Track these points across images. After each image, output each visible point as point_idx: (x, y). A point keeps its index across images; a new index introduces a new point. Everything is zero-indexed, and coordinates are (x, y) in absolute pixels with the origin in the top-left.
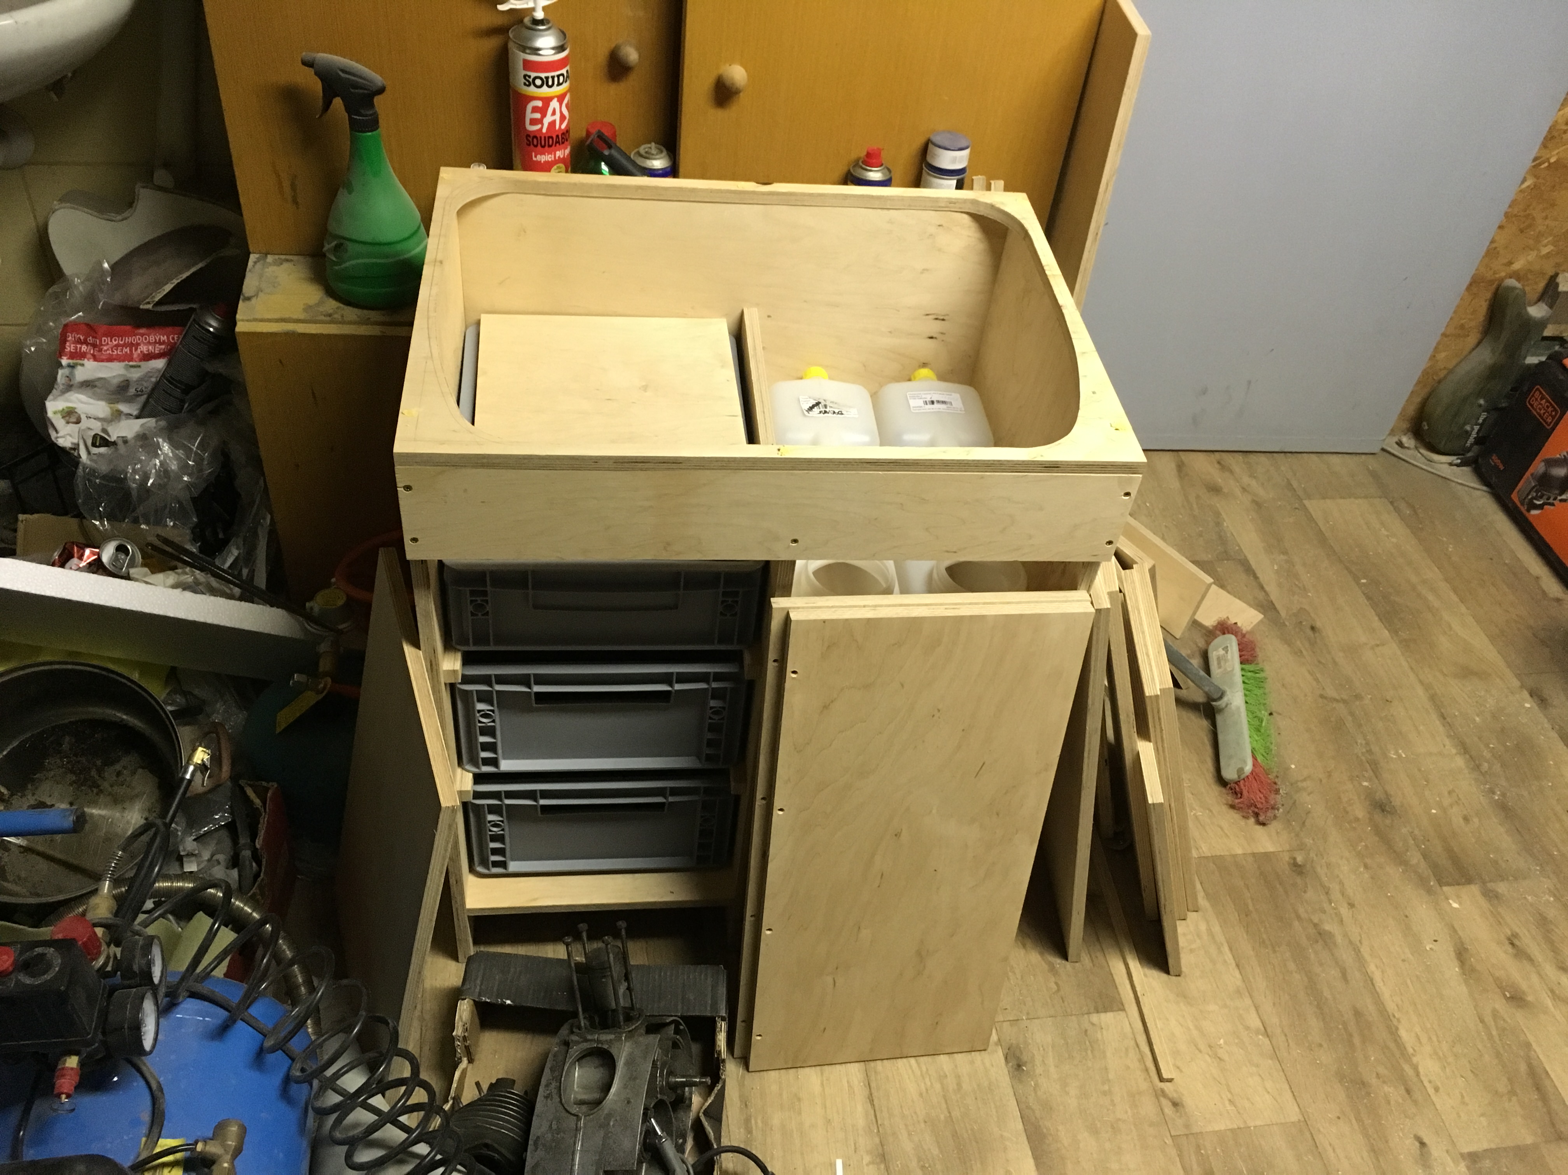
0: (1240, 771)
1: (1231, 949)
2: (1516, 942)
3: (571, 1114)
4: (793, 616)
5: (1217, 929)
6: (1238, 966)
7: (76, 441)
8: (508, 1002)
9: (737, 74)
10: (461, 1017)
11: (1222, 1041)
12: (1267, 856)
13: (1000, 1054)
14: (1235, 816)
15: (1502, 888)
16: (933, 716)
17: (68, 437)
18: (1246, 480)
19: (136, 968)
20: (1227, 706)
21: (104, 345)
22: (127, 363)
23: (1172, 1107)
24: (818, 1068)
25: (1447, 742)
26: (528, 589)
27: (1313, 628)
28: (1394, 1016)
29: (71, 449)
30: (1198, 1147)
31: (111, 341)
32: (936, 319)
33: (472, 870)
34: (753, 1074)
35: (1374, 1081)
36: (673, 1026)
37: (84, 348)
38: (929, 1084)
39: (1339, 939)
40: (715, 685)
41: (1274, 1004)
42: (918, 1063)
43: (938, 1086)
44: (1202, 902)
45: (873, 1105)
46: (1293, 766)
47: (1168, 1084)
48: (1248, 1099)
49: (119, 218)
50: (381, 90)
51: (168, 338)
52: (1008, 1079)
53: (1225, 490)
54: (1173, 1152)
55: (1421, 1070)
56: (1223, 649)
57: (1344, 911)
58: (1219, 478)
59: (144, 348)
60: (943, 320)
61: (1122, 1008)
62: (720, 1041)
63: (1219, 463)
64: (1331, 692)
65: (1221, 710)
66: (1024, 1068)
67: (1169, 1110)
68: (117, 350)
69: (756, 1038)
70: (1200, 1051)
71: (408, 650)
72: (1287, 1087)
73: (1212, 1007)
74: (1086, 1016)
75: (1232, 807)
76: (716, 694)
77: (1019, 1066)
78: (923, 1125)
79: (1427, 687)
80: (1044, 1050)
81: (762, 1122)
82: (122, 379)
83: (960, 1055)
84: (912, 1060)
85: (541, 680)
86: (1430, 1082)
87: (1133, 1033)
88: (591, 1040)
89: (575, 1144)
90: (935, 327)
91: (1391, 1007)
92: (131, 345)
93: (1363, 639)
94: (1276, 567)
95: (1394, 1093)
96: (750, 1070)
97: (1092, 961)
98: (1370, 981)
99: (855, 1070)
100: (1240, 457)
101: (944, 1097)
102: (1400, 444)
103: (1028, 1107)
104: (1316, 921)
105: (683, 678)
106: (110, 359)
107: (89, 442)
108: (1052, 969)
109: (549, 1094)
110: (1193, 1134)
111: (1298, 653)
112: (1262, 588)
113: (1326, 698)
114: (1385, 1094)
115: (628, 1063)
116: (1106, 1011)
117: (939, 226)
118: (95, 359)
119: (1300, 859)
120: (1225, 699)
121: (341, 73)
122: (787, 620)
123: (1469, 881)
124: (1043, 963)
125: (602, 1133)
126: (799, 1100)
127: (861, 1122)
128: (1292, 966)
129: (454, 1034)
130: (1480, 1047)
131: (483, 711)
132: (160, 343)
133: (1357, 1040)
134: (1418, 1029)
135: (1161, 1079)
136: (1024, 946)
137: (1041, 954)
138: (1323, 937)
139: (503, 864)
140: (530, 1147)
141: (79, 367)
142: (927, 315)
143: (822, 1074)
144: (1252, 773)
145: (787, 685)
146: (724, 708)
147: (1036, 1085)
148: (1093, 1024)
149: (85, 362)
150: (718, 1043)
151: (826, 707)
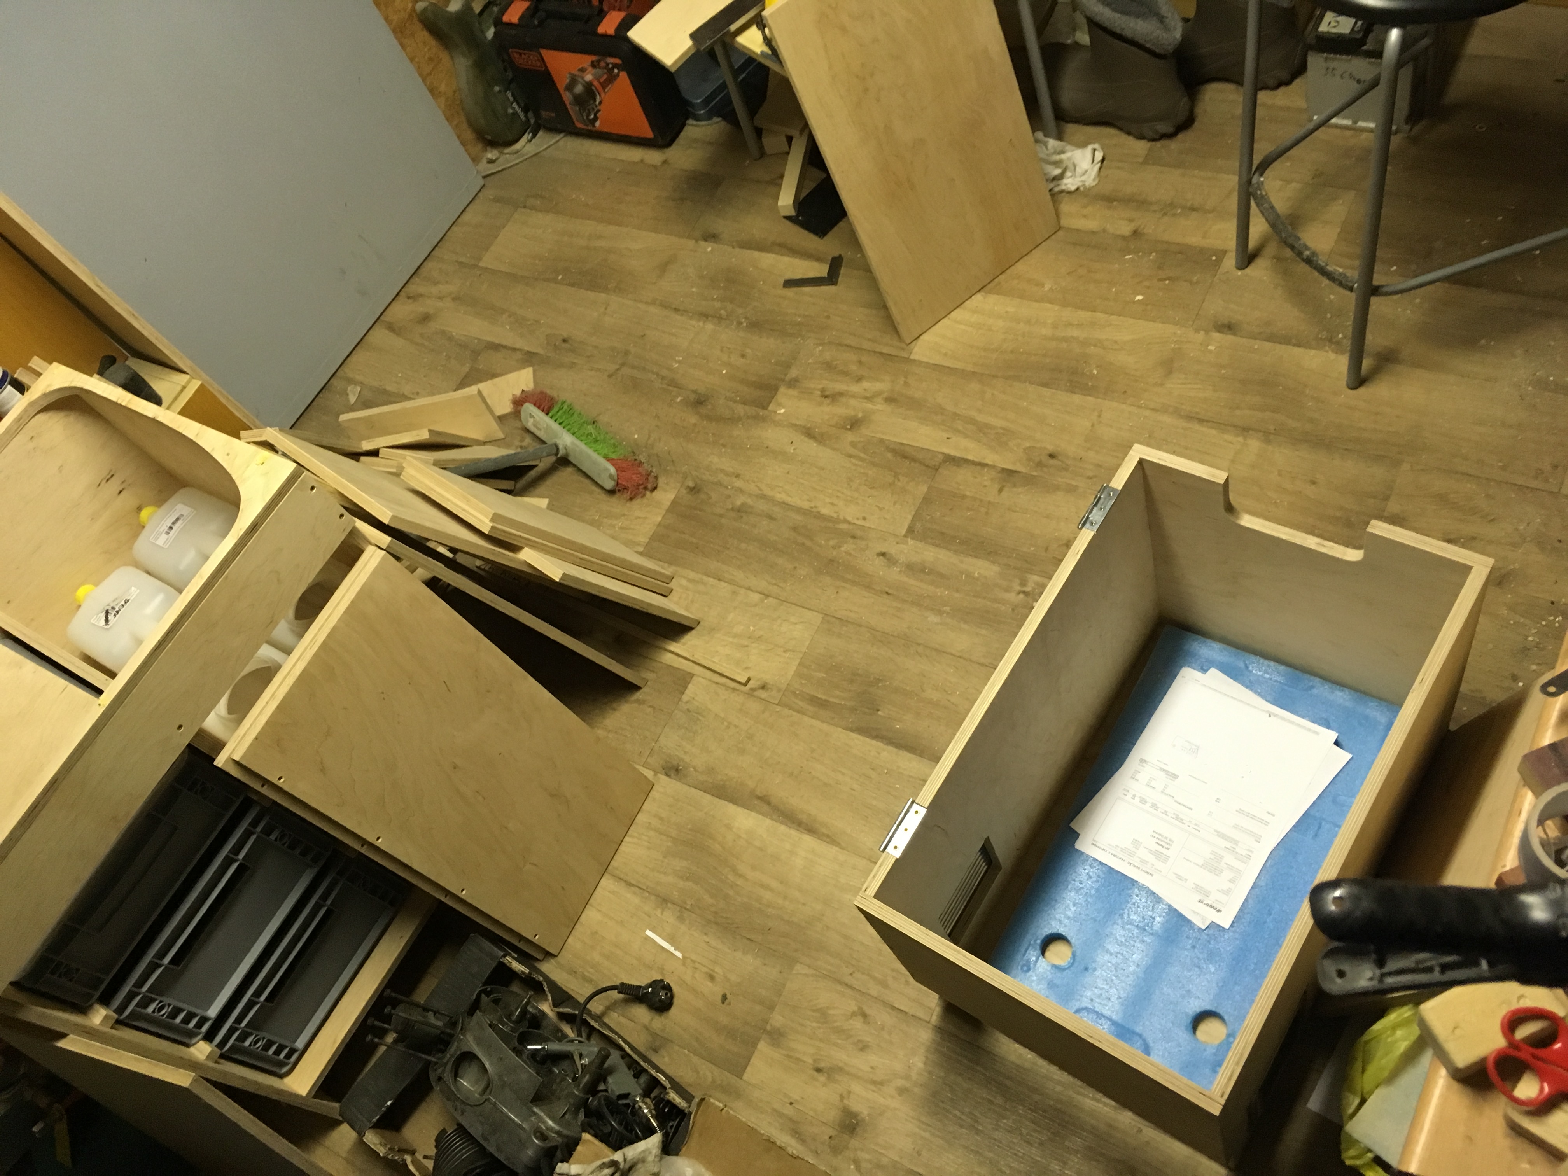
0: (611, 476)
1: (709, 576)
2: (827, 393)
3: (482, 1104)
4: (237, 757)
5: (692, 575)
6: (720, 580)
8: (389, 1103)
10: (374, 1144)
11: (752, 628)
12: (674, 503)
13: (663, 778)
14: (637, 502)
15: (794, 373)
16: (384, 699)
18: (434, 290)
20: (565, 448)
23: (763, 691)
24: (587, 907)
25: (693, 322)
26: (80, 930)
27: (565, 341)
28: (812, 508)
30: (794, 693)
32: (107, 480)
33: (281, 1076)
34: (560, 954)
35: (835, 553)
36: (483, 995)
38: (646, 838)
39: (750, 501)
40: (259, 829)
41: (755, 576)
42: (631, 836)
43: (652, 833)
45: (633, 885)
46: (636, 436)
47: (750, 682)
48: (791, 639)
52: (678, 784)
53: (432, 311)
54: (786, 712)
55: (849, 519)
56: (530, 417)
57: (738, 483)
58: (419, 308)
60: (112, 476)
61: (692, 675)
62: (516, 967)
63: (409, 298)
64: (612, 367)
65: (567, 454)
66: (680, 768)
67: (763, 694)
69: (536, 940)
70: (747, 646)
71: (61, 1044)
72: (801, 609)
73: (731, 616)
74: (680, 703)
75: (631, 499)
76: (267, 831)
77: (677, 770)
78: (666, 861)
79: (653, 303)
80: (679, 746)
81: (592, 968)
83: (645, 804)
84: (627, 839)
85: (162, 954)
86: (858, 519)
87: (710, 681)
88: (449, 1061)
89: (502, 1112)
90: (115, 485)
91: (806, 505)
93: (595, 314)
94: (508, 327)
95: (848, 546)
96: (555, 954)
97: (654, 672)
98: (784, 505)
99: (606, 882)
100: (416, 279)
101: (661, 834)
102: (491, 161)
103: (702, 783)
104: (730, 507)
105: (236, 850)
108: (640, 702)
110: (785, 690)
111: (572, 365)
112: (514, 350)
113: (612, 375)
114: (845, 553)
115: (478, 1044)
116: (686, 687)
117: (31, 439)
119: (691, 484)
120: (561, 447)
122: (237, 763)
123: (776, 389)
124: (632, 705)
125: (507, 1089)
126: (596, 933)
127: (636, 900)
128: (743, 546)
129: (381, 1155)
130: (862, 471)
131: (155, 1010)
133: (808, 543)
134: (828, 500)
135: (745, 684)
136: (615, 710)
137: (626, 702)
138: (741, 511)
139: (293, 1051)
140: (485, 1144)
142: (99, 485)
143: (592, 907)
144: (617, 470)
145: (286, 788)
146: (283, 830)
147: (694, 767)
148: (687, 702)
150: (516, 970)
151: (323, 770)
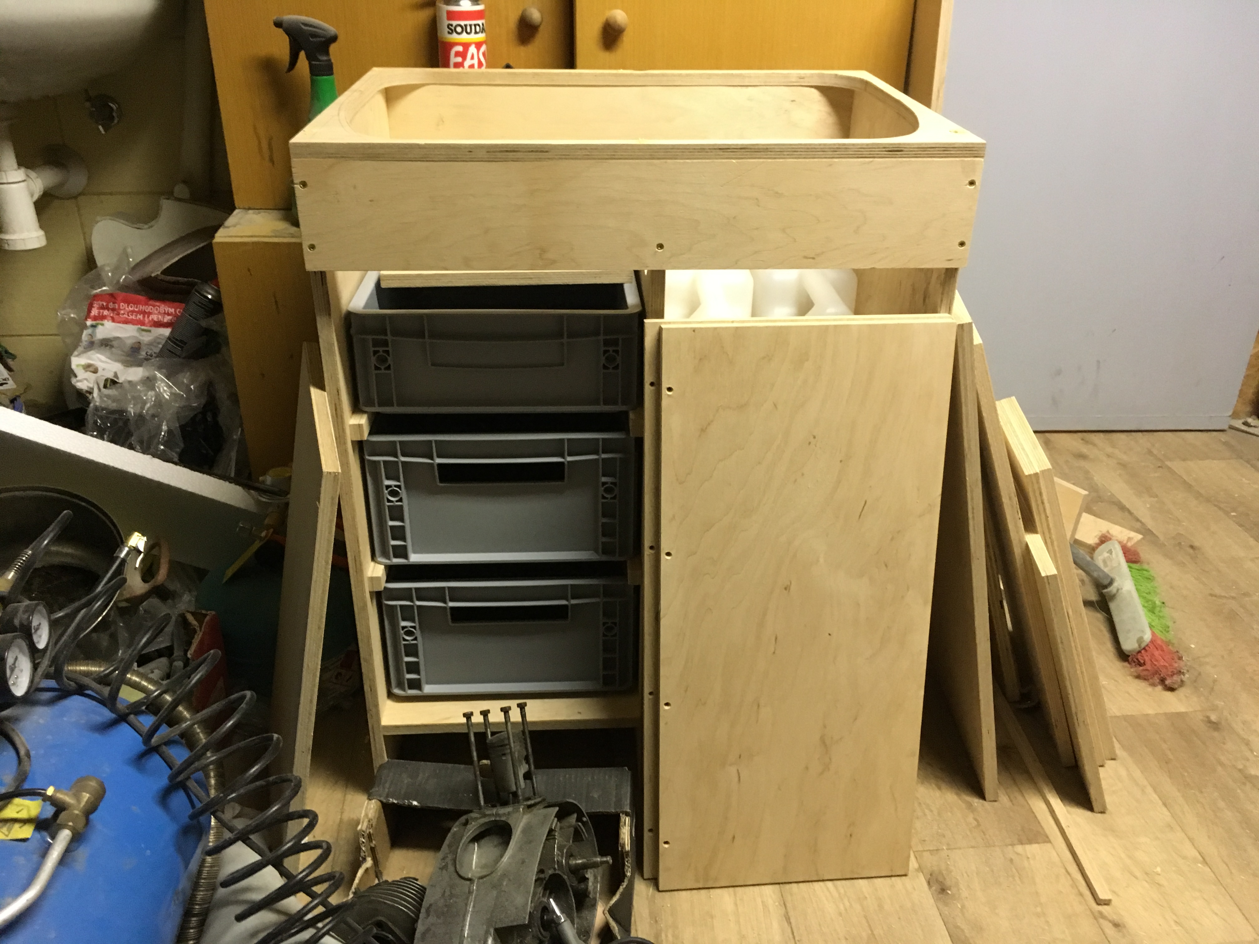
0: (1140, 640)
1: (1155, 791)
3: (463, 879)
4: (664, 327)
5: (1138, 775)
6: (1165, 804)
7: (91, 386)
8: (415, 803)
9: (620, 16)
10: (366, 815)
11: (1158, 869)
12: (1180, 715)
13: (922, 881)
14: (1142, 685)
16: (810, 443)
17: (85, 382)
18: (1109, 450)
19: (17, 622)
20: (1118, 590)
21: (122, 310)
22: (139, 326)
23: (1114, 928)
24: (731, 889)
26: (424, 337)
27: (1192, 547)
29: (87, 392)
31: (128, 307)
33: (391, 695)
34: (664, 893)
36: (575, 815)
37: (106, 312)
38: (847, 904)
40: (604, 456)
41: (1210, 838)
42: (836, 887)
43: (857, 907)
44: (1119, 752)
45: (789, 923)
46: (1193, 646)
47: (1106, 907)
48: (1195, 920)
49: (146, 226)
50: (334, 39)
51: (175, 311)
52: (932, 901)
53: (1092, 457)
56: (1107, 552)
58: (1085, 449)
59: (155, 317)
61: (1047, 840)
62: (624, 834)
63: (1082, 439)
64: (1220, 592)
65: (1113, 597)
66: (949, 892)
67: (1110, 930)
68: (132, 315)
69: (663, 847)
70: (1136, 878)
71: (315, 393)
72: (1237, 910)
73: (1145, 840)
74: (1010, 847)
75: (1138, 677)
76: (606, 468)
77: (943, 890)
80: (968, 876)
81: (673, 936)
82: (134, 341)
83: (879, 879)
84: (829, 884)
85: (442, 448)
87: (1062, 862)
88: (489, 815)
89: (466, 905)
92: (144, 313)
93: (1242, 554)
94: (1148, 506)
96: (661, 889)
97: (1011, 801)
99: (771, 893)
100: (1101, 434)
101: (865, 917)
102: (1246, 424)
103: (957, 927)
104: (1240, 766)
105: (574, 447)
106: (126, 322)
107: (102, 385)
108: (970, 806)
109: (445, 865)
111: (1181, 565)
112: (1138, 520)
113: (1216, 596)
115: (524, 831)
116: (1030, 842)
117: (793, 101)
118: (113, 320)
119: (1213, 718)
120: (1115, 584)
121: (303, 27)
124: (960, 802)
125: (495, 893)
126: (712, 917)
128: (1221, 804)
129: (359, 829)
131: (390, 486)
132: (168, 314)
135: (1099, 902)
136: (940, 788)
137: (957, 794)
138: (1250, 780)
139: (418, 685)
140: (422, 915)
141: (100, 327)
143: (735, 894)
144: (1151, 640)
145: (665, 403)
146: (614, 484)
147: (963, 906)
148: (1018, 854)
149: (105, 322)
150: (622, 836)
151: (703, 430)
